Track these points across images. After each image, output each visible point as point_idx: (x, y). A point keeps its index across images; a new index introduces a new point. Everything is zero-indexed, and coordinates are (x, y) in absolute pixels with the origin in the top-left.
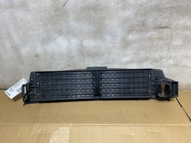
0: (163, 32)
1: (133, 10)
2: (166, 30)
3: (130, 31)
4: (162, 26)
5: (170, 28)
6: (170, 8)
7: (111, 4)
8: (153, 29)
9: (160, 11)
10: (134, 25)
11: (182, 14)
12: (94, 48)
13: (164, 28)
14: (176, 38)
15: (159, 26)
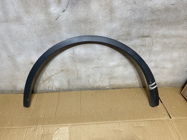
0: (145, 40)
1: (119, 23)
2: (147, 38)
4: (144, 35)
5: (151, 37)
6: (151, 20)
7: (99, 17)
8: (137, 38)
9: (142, 23)
10: (120, 35)
11: (161, 25)
12: (85, 55)
13: (146, 37)
14: (156, 45)
15: (141, 35)
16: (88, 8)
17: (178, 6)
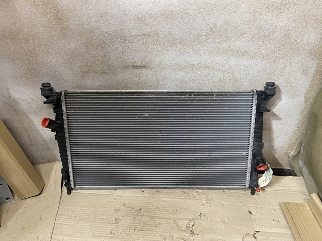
0: (140, 73)
1: (80, 39)
2: (144, 70)
3: (85, 73)
4: (137, 64)
5: (150, 68)
6: (141, 35)
7: (39, 29)
8: (123, 69)
9: (126, 40)
10: (89, 64)
11: (164, 45)
12: (33, 100)
13: (141, 67)
14: (164, 83)
15: (130, 64)
16: (11, 10)
17: (187, 8)
